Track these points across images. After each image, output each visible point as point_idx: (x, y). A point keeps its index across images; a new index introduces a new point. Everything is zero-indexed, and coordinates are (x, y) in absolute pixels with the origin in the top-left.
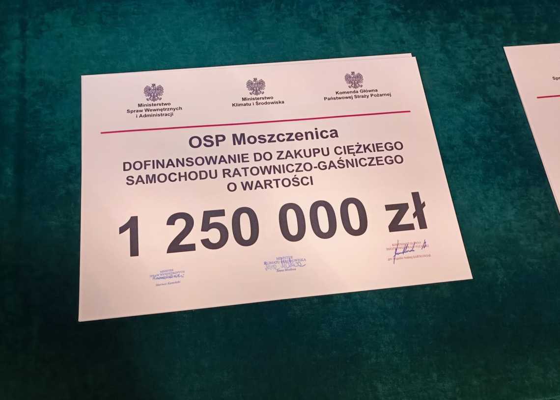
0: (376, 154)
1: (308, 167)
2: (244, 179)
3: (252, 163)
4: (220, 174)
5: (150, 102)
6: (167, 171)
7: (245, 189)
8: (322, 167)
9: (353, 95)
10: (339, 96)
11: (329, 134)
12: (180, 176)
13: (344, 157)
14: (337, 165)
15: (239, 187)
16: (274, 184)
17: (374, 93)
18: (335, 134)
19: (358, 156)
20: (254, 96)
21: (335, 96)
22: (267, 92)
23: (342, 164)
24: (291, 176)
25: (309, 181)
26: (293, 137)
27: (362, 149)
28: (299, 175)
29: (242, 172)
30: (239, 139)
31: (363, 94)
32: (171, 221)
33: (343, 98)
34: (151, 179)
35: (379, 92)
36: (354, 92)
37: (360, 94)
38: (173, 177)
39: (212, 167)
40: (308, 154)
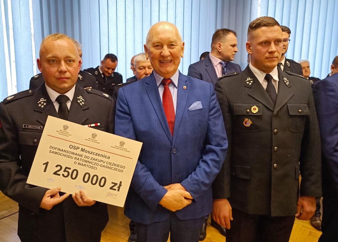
0: (116, 167)
1: (97, 164)
2: (79, 162)
3: (83, 158)
4: (74, 158)
5: (64, 130)
6: (61, 152)
7: (78, 164)
8: (101, 166)
9: (120, 148)
10: (116, 147)
11: (107, 157)
12: (63, 155)
13: (108, 165)
14: (105, 167)
15: (77, 163)
16: (87, 166)
17: (126, 150)
18: (109, 158)
19: (112, 166)
20: (92, 139)
21: (114, 147)
22: (96, 139)
23: (107, 167)
24: (92, 165)
25: (96, 168)
26: (97, 155)
27: (114, 165)
28: (94, 166)
29: (80, 159)
30: (83, 150)
31: (122, 149)
32: (57, 166)
33: (116, 148)
34: (56, 153)
35: (127, 150)
36: (120, 147)
37: (121, 149)
38: (61, 155)
39: (72, 155)
40: (99, 161)
